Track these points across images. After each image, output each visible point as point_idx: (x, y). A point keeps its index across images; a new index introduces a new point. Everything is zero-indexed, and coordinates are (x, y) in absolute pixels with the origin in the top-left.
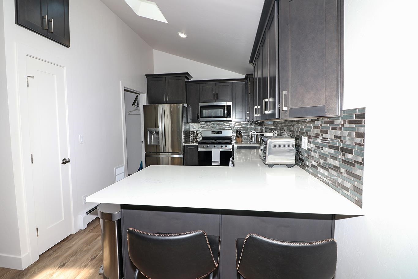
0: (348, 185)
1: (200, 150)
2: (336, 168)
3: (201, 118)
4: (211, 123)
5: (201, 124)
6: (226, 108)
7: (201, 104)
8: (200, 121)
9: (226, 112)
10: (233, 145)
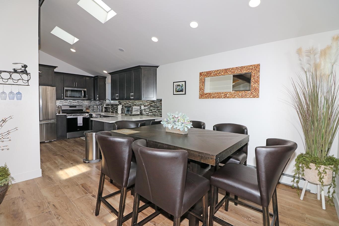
0: (159, 114)
1: (69, 117)
2: (155, 112)
3: (65, 97)
4: (68, 101)
5: (60, 101)
6: (83, 92)
7: (65, 88)
8: (64, 99)
9: (83, 94)
10: (89, 113)
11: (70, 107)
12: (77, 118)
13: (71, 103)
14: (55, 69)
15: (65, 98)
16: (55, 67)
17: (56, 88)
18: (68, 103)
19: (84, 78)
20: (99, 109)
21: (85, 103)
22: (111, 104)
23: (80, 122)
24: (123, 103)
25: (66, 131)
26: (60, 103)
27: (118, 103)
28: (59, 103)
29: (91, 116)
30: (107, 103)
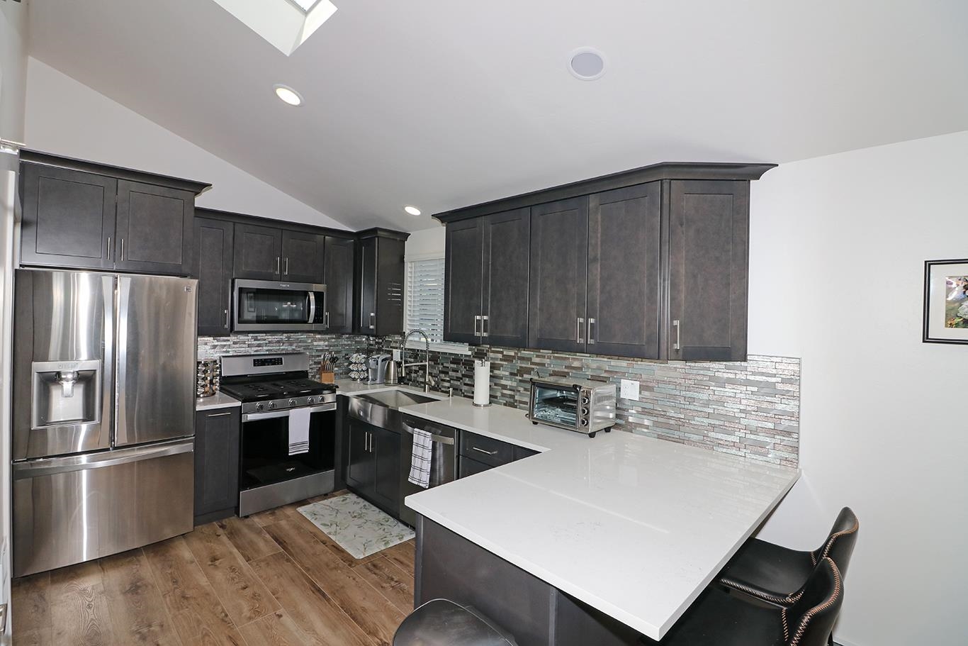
3: (238, 323)
4: (247, 336)
5: (214, 340)
6: (312, 297)
7: (240, 283)
8: (232, 331)
9: (313, 307)
10: (338, 393)
11: (257, 363)
12: (287, 418)
13: (259, 346)
14: (197, 194)
15: (237, 327)
16: (199, 187)
17: (199, 282)
18: (249, 346)
19: (320, 238)
20: (375, 371)
21: (315, 343)
22: (430, 352)
23: (299, 434)
24: (500, 356)
25: (236, 481)
26: (215, 347)
27: (470, 353)
28: (208, 349)
29: (343, 401)
30: (408, 346)
